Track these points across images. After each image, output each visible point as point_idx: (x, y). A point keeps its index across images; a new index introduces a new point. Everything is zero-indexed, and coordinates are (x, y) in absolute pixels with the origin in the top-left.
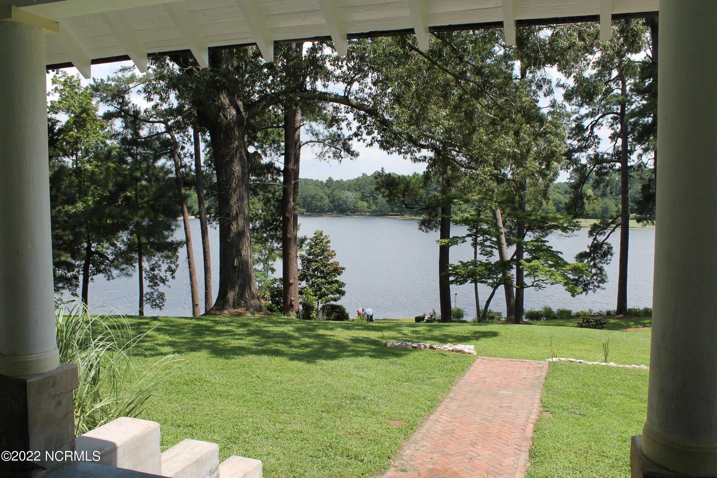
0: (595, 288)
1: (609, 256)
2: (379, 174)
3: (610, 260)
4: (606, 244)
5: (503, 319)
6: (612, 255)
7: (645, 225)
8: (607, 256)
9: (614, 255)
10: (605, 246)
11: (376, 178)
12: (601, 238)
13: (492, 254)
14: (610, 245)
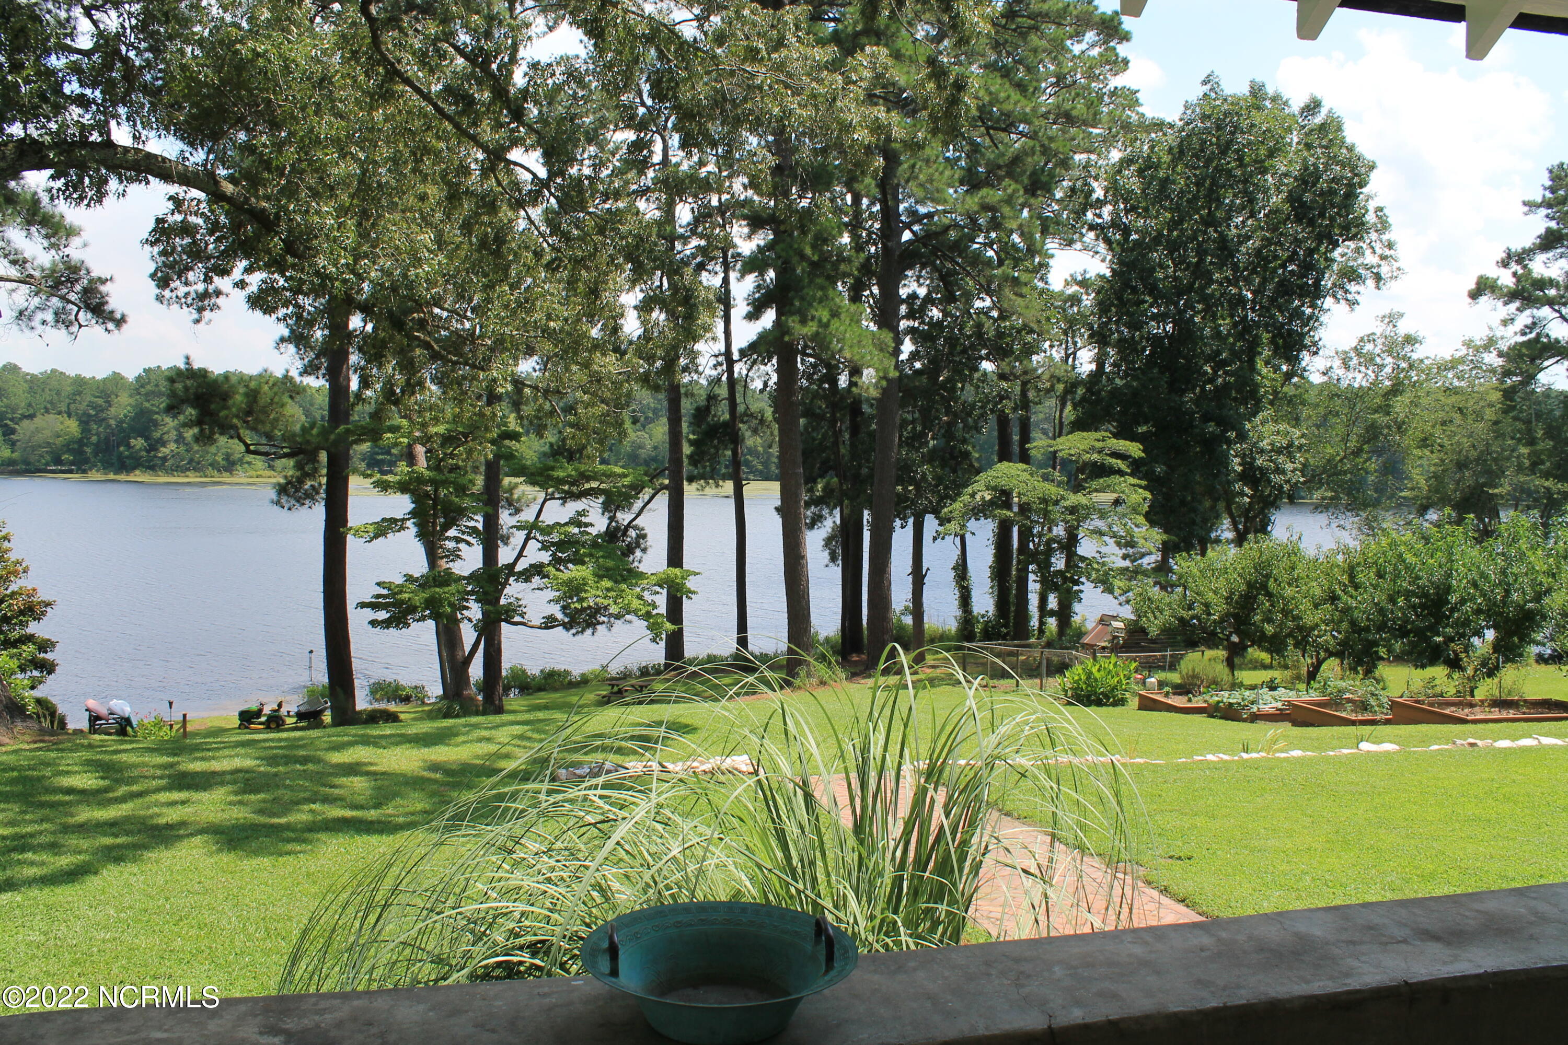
0: (612, 619)
1: (638, 553)
2: (179, 372)
3: (640, 562)
4: (636, 528)
5: (433, 700)
6: (644, 550)
7: (703, 488)
8: (633, 553)
9: (649, 551)
10: (632, 533)
11: (172, 380)
12: (624, 517)
13: (459, 556)
14: (643, 529)
